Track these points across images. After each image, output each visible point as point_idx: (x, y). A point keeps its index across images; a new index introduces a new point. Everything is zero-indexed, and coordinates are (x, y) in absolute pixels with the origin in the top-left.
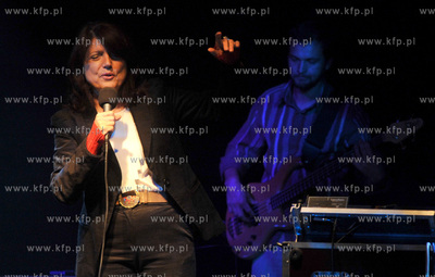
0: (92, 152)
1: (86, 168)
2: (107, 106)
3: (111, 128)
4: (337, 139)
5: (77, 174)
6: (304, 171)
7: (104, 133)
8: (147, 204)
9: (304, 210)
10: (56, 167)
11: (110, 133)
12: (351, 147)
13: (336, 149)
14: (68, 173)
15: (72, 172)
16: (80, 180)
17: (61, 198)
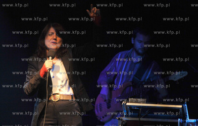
0: (42, 76)
1: (38, 82)
2: (50, 58)
3: (51, 67)
4: (147, 77)
5: (34, 85)
6: (132, 88)
7: (47, 69)
8: (63, 100)
9: (128, 104)
10: (27, 80)
11: (50, 69)
12: (153, 81)
13: (146, 81)
14: (31, 84)
15: (33, 83)
16: (35, 87)
17: (27, 93)
